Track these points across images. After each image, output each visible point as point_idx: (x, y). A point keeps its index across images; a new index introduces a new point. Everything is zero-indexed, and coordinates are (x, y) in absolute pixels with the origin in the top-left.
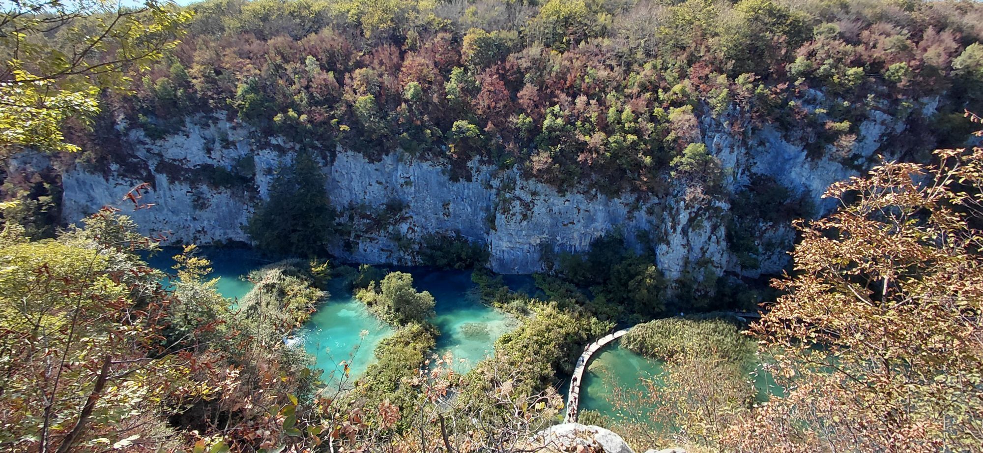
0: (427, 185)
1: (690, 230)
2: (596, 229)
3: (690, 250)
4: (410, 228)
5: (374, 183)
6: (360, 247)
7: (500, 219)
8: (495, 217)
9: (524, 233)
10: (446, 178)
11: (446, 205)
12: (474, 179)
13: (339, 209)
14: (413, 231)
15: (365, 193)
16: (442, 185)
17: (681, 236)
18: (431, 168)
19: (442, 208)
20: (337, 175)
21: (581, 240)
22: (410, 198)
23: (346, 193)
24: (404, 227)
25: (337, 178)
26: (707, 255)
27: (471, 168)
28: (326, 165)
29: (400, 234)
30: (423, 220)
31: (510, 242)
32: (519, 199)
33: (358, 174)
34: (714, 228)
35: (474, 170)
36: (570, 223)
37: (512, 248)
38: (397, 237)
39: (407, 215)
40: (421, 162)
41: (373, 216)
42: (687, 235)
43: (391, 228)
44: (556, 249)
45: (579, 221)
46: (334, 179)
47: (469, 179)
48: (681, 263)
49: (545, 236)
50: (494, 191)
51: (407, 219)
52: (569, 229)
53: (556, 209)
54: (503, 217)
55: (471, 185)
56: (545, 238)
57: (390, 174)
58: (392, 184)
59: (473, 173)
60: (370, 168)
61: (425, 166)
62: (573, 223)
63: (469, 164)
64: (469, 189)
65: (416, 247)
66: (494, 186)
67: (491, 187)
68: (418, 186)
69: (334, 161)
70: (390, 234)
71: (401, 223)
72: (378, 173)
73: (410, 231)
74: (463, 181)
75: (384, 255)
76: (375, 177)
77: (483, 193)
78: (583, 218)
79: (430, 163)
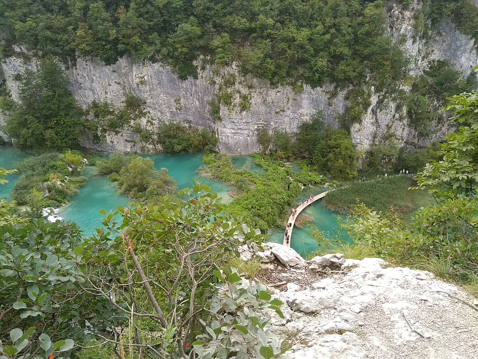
0: (159, 84)
1: (378, 111)
2: (302, 115)
3: (379, 126)
4: (148, 121)
5: (113, 83)
6: (108, 140)
7: (224, 110)
8: (219, 108)
9: (244, 121)
10: (176, 76)
11: (177, 101)
12: (199, 76)
13: (84, 107)
14: (152, 124)
15: (106, 93)
16: (171, 81)
17: (371, 116)
18: (161, 69)
19: (174, 104)
20: (78, 77)
21: (291, 124)
22: (146, 95)
23: (89, 93)
24: (144, 121)
25: (80, 80)
26: (392, 130)
27: (197, 66)
28: (68, 68)
29: (140, 127)
30: (159, 114)
31: (233, 128)
32: (239, 92)
33: (97, 75)
34: (398, 108)
35: (199, 68)
36: (281, 110)
37: (234, 134)
38: (138, 130)
39: (145, 111)
40: (153, 63)
41: (116, 112)
42: (376, 115)
43: (132, 122)
44: (270, 133)
45: (288, 109)
46: (77, 81)
47: (196, 78)
48: (370, 138)
49: (261, 122)
50: (217, 86)
51: (145, 114)
52: (281, 115)
53: (269, 99)
54: (226, 108)
55: (198, 82)
56: (261, 124)
57: (126, 75)
58: (129, 83)
59: (199, 71)
60: (108, 69)
61: (156, 66)
62: (284, 111)
63: (195, 63)
64: (196, 85)
65: (155, 137)
66: (217, 82)
67: (215, 83)
68: (152, 84)
69: (75, 65)
70: (132, 127)
71: (140, 117)
72: (116, 74)
73: (149, 124)
74: (190, 79)
75: (129, 145)
76: (113, 77)
77: (208, 89)
78: (292, 106)
79: (160, 63)
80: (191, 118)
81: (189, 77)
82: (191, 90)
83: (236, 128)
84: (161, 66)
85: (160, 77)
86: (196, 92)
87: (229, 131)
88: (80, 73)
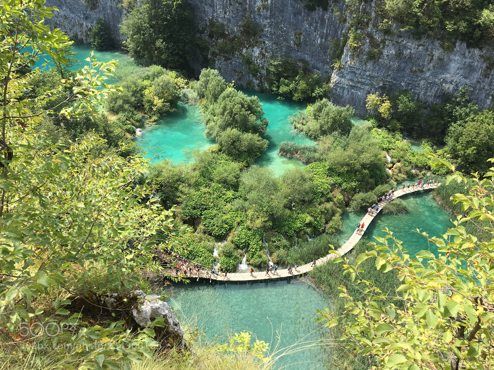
0: (283, 11)
2: (445, 81)
4: (261, 53)
5: (234, 3)
7: (346, 56)
8: (342, 52)
9: (368, 73)
10: (303, 5)
11: (298, 35)
12: (329, 9)
13: (201, 25)
14: (264, 57)
19: (294, 38)
21: (427, 89)
22: (265, 23)
23: (208, 10)
24: (256, 51)
29: (251, 58)
30: (274, 46)
31: (352, 80)
36: (419, 70)
37: (352, 87)
38: (249, 61)
39: (260, 39)
41: (230, 36)
43: (244, 50)
45: (429, 70)
47: (325, 10)
49: (389, 79)
50: (347, 25)
51: (260, 43)
52: (417, 76)
53: (407, 52)
54: (350, 53)
55: (326, 16)
56: (389, 82)
59: (330, 3)
62: (422, 71)
64: (323, 20)
65: (264, 72)
66: (348, 19)
67: (345, 20)
68: (275, 10)
70: (243, 56)
71: (253, 47)
73: (261, 56)
74: (318, 11)
75: (235, 75)
77: (336, 26)
78: (434, 67)
80: (308, 58)
81: (317, 8)
82: (316, 25)
83: (356, 80)
86: (321, 28)
87: (347, 82)
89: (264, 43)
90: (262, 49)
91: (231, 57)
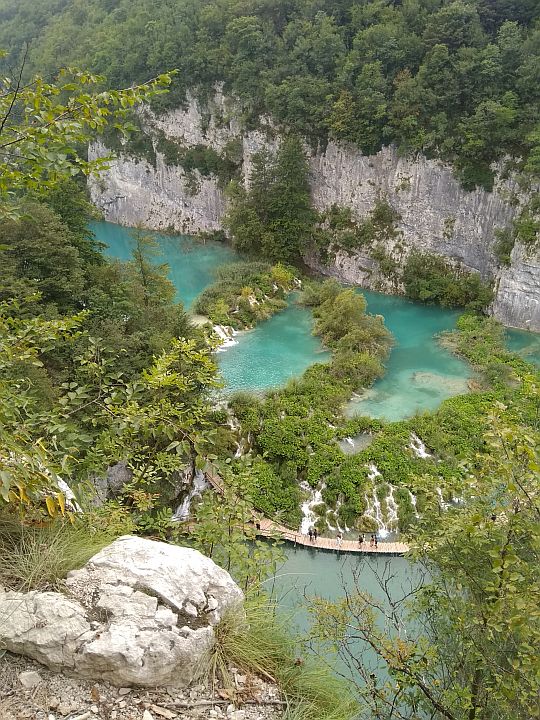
0: (429, 192)
4: (397, 246)
5: (365, 183)
6: (337, 262)
7: (518, 251)
8: (513, 245)
10: (457, 184)
11: (449, 223)
12: (495, 189)
13: (322, 211)
14: (401, 251)
15: (353, 195)
16: (449, 190)
18: (439, 168)
19: (444, 226)
20: (324, 168)
22: (404, 207)
23: (331, 192)
24: (391, 244)
25: (325, 173)
27: (495, 172)
28: (314, 154)
29: (383, 252)
30: (417, 237)
31: (527, 284)
33: (348, 169)
35: (499, 175)
37: (528, 293)
38: (379, 256)
39: (397, 229)
40: (428, 159)
41: (358, 225)
43: (376, 243)
46: (321, 173)
47: (489, 190)
50: (519, 209)
51: (396, 234)
54: (524, 247)
55: (490, 197)
57: (386, 172)
58: (387, 185)
59: (497, 179)
60: (364, 161)
61: (432, 164)
63: (494, 166)
64: (485, 202)
65: (400, 271)
66: (522, 201)
67: (517, 202)
68: (418, 192)
69: (324, 150)
70: (373, 250)
71: (387, 238)
72: (372, 170)
73: (397, 250)
74: (479, 191)
75: (362, 275)
76: (367, 174)
77: (504, 211)
79: (439, 161)
80: (463, 253)
81: (477, 188)
82: (476, 208)
83: (532, 283)
84: (439, 164)
85: (433, 181)
86: (483, 213)
87: (518, 286)
88: (328, 162)
89: (402, 233)
90: (399, 240)
91: (356, 251)
